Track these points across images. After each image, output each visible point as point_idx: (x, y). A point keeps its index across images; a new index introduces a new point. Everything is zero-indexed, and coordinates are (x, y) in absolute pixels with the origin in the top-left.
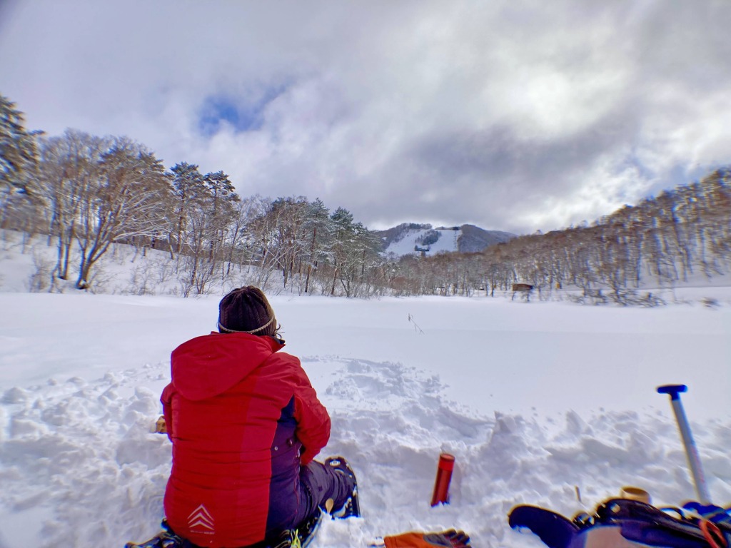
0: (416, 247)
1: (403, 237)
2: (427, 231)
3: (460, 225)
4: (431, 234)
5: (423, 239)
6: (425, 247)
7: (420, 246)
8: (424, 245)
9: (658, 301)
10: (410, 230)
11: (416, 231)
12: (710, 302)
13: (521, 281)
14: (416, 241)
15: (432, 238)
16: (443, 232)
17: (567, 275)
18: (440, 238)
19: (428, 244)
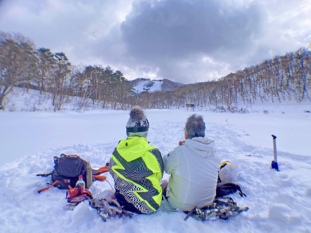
0: (144, 88)
1: (138, 84)
2: (148, 81)
3: (162, 79)
4: (150, 83)
5: (147, 85)
6: (148, 88)
7: (146, 88)
8: (147, 87)
9: (246, 111)
10: (141, 81)
11: (144, 81)
12: (265, 112)
13: (189, 103)
14: (144, 86)
15: (151, 84)
16: (155, 81)
17: (208, 100)
18: (154, 85)
19: (149, 87)
